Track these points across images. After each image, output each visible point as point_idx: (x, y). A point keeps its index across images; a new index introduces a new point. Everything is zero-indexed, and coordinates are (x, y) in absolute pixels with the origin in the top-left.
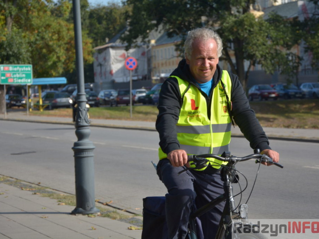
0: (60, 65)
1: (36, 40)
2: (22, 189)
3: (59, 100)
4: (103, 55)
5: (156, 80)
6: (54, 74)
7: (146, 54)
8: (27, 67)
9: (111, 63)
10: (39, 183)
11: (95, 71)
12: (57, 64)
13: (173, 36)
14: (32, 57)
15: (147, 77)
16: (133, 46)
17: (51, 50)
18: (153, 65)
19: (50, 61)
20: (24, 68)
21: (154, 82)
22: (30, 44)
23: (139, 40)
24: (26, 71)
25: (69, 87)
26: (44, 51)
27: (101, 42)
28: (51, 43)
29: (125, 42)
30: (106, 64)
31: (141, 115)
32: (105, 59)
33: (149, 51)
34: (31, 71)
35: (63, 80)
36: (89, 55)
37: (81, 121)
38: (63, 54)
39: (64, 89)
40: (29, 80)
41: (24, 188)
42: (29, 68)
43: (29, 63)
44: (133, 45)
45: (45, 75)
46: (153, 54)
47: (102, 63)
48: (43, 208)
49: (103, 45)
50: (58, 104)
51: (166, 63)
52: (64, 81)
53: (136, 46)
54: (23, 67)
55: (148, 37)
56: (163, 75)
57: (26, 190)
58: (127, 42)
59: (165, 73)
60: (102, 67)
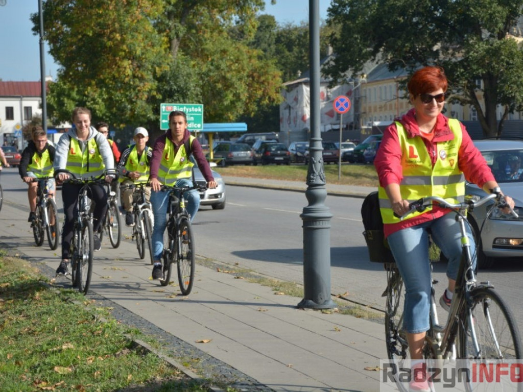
0: (239, 104)
1: (210, 70)
2: (218, 271)
3: (235, 154)
4: (293, 93)
5: (366, 130)
6: (231, 117)
7: (353, 94)
8: (197, 107)
9: (305, 105)
10: (237, 264)
11: (281, 116)
12: (237, 104)
13: (397, 69)
14: (203, 94)
15: (354, 125)
16: (340, 83)
17: (228, 85)
18: (362, 110)
19: (226, 100)
20: (193, 108)
21: (363, 132)
22: (201, 75)
23: (349, 73)
24: (195, 112)
25: (246, 136)
26: (219, 86)
27: (290, 76)
28: (228, 75)
29: (329, 76)
30: (298, 106)
31: (348, 178)
32: (296, 100)
33: (358, 89)
34: (201, 113)
35: (243, 127)
36: (277, 92)
37: (315, 178)
38: (244, 90)
39: (240, 139)
40: (199, 126)
41: (221, 270)
42: (199, 109)
43: (199, 102)
44: (339, 80)
45: (217, 119)
46: (363, 94)
47: (291, 105)
48: (256, 298)
49: (294, 80)
50: (234, 159)
51: (385, 105)
52: (245, 127)
53: (344, 82)
54: (191, 107)
55: (361, 69)
56: (377, 123)
57: (224, 272)
58: (332, 76)
59: (379, 120)
60: (292, 110)
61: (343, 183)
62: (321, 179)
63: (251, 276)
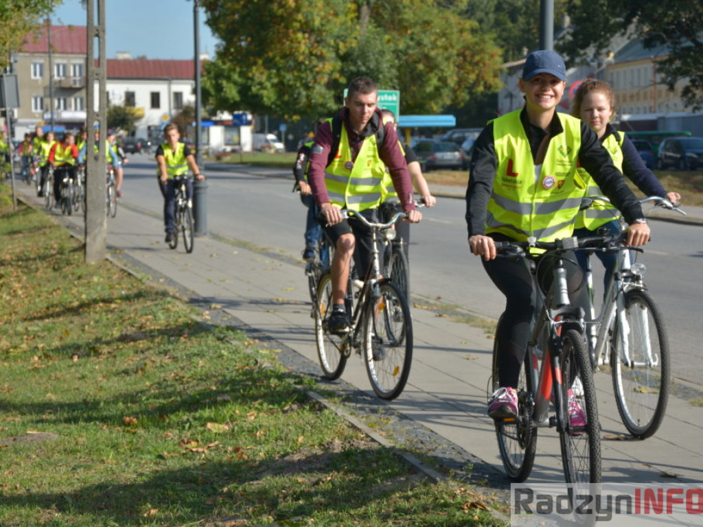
0: (445, 92)
1: (408, 47)
2: (415, 307)
3: (439, 155)
4: (516, 77)
6: (435, 108)
8: (391, 94)
10: (439, 298)
11: (500, 106)
12: (442, 91)
13: (654, 46)
14: (398, 78)
16: (578, 63)
17: (432, 66)
19: (429, 86)
20: (386, 96)
22: (397, 53)
23: (591, 51)
24: (388, 101)
25: (454, 133)
26: (421, 67)
27: (513, 55)
28: (433, 53)
29: (565, 55)
33: (602, 72)
34: (396, 102)
35: (450, 120)
36: (495, 76)
38: (453, 72)
39: (446, 136)
41: (418, 305)
42: (393, 97)
43: (394, 88)
44: (578, 60)
45: (417, 110)
46: (609, 78)
47: (514, 93)
48: (463, 342)
49: (518, 59)
50: (438, 163)
51: (638, 94)
52: (451, 121)
53: (585, 63)
54: (383, 94)
55: (607, 46)
56: (626, 117)
57: (421, 308)
58: (568, 55)
59: (629, 113)
60: (514, 100)
63: (457, 314)
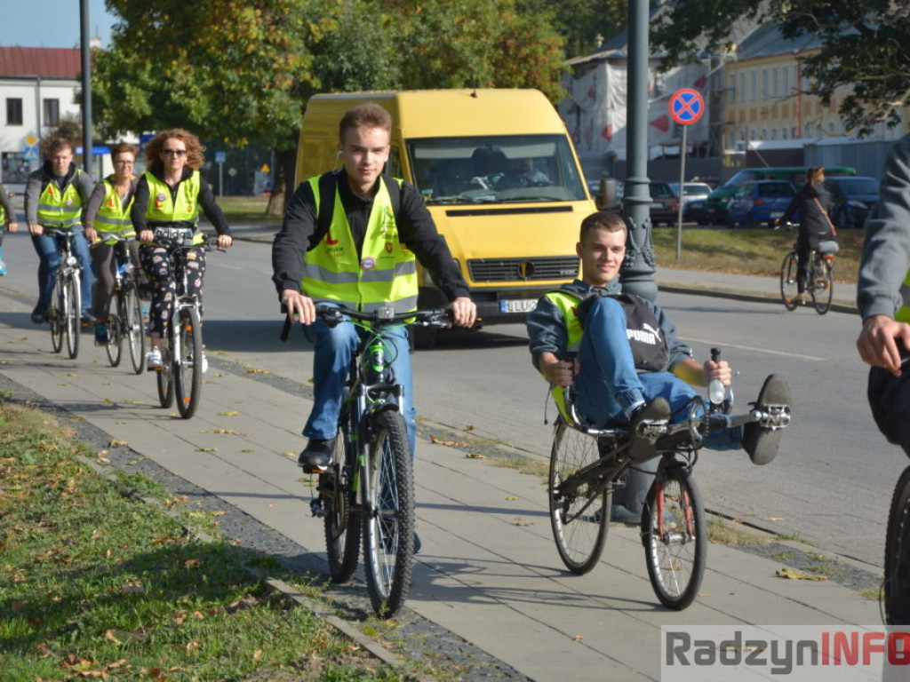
1: (419, 33)
2: (434, 442)
4: (587, 81)
5: (734, 158)
7: (708, 85)
9: (609, 105)
10: (471, 428)
13: (800, 34)
15: (708, 148)
16: (682, 60)
17: (455, 63)
18: (725, 117)
21: (728, 163)
22: (401, 43)
23: (702, 41)
26: (438, 64)
27: (582, 47)
28: (456, 44)
29: (662, 47)
30: (596, 106)
31: (694, 255)
32: (592, 94)
33: (718, 73)
36: (554, 79)
37: (633, 258)
38: (488, 73)
41: (439, 440)
44: (682, 55)
46: (729, 84)
47: (582, 106)
48: (510, 498)
49: (589, 53)
51: (774, 108)
53: (692, 60)
55: (727, 34)
56: (755, 145)
57: (444, 444)
58: (667, 47)
59: (761, 139)
60: (582, 115)
61: (686, 265)
62: (647, 261)
63: (499, 453)
